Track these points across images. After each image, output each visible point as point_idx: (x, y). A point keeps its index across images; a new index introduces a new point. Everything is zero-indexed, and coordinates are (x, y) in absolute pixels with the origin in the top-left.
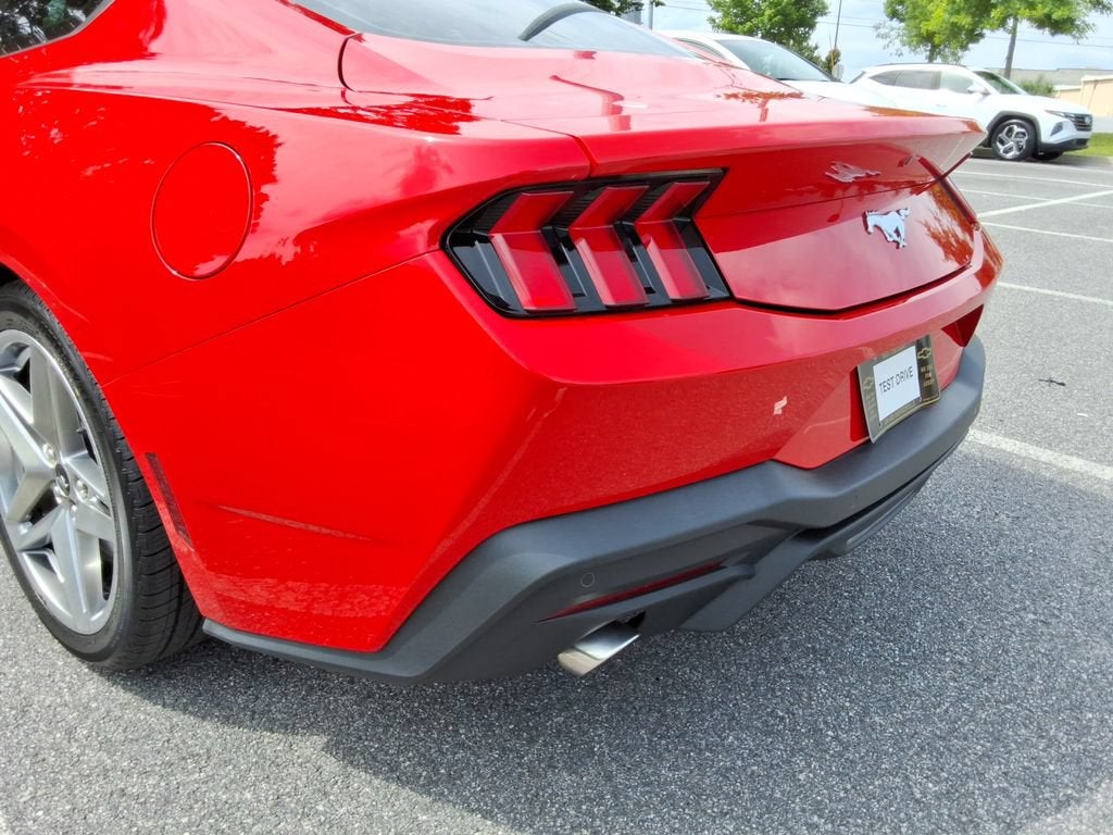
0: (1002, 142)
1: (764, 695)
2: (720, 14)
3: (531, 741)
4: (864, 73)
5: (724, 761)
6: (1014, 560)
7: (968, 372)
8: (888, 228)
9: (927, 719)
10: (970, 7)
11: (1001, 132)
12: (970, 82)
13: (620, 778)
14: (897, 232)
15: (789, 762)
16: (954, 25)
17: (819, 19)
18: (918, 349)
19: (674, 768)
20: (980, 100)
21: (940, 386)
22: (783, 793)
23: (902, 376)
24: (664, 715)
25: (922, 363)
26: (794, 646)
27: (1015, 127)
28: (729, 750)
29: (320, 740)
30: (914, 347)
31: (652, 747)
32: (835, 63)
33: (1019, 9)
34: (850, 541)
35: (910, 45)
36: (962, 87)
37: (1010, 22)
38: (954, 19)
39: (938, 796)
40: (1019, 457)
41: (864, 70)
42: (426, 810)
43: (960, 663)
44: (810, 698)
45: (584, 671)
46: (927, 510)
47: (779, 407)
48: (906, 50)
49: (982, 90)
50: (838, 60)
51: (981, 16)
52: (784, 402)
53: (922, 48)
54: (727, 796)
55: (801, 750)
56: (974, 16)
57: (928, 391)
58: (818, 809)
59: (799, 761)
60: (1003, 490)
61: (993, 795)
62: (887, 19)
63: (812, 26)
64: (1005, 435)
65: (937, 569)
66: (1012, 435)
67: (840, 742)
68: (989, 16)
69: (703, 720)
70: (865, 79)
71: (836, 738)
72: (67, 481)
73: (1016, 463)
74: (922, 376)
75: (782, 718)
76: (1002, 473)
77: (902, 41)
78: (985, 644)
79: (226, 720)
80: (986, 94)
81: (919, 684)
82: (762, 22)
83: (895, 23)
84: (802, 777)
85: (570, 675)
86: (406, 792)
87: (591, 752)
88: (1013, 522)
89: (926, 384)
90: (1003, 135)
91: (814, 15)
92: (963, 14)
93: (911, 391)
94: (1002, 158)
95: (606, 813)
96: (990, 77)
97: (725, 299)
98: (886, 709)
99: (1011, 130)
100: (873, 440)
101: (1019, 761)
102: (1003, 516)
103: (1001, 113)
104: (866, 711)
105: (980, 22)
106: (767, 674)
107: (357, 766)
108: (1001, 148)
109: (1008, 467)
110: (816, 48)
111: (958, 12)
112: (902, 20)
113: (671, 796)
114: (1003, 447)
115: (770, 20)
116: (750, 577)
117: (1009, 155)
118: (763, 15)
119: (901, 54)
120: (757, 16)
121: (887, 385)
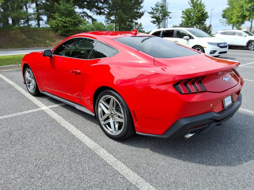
0: (250, 46)
1: (210, 146)
2: (184, 19)
3: (177, 150)
4: (218, 32)
5: (205, 153)
6: (249, 129)
7: (239, 99)
8: (226, 80)
9: (234, 149)
10: (241, 17)
11: (250, 44)
12: (242, 34)
13: (191, 155)
14: (227, 80)
15: (214, 154)
16: (238, 21)
17: (207, 19)
18: (231, 96)
19: (198, 154)
20: (245, 38)
21: (235, 101)
22: (214, 157)
23: (229, 100)
24: (196, 148)
25: (232, 98)
26: (214, 140)
27: (253, 43)
28: (206, 152)
29: (149, 149)
30: (230, 96)
31: (195, 152)
32: (211, 28)
33: (253, 17)
34: (222, 123)
35: (228, 24)
36: (240, 35)
37: (251, 19)
38: (238, 20)
39: (236, 158)
40: (250, 113)
41: (218, 31)
42: (166, 157)
43: (240, 143)
44: (217, 147)
45: (188, 138)
46: (234, 122)
47: (211, 105)
48: (227, 25)
49: (245, 35)
50: (211, 27)
51: (244, 19)
52: (212, 105)
53: (231, 24)
54: (206, 157)
55: (216, 152)
56: (242, 19)
57: (233, 102)
58: (219, 159)
59: (216, 154)
60: (247, 118)
61: (244, 158)
62: (222, 18)
63: (205, 21)
64: (248, 110)
65: (236, 130)
66: (249, 109)
67: (222, 152)
68: (246, 19)
69: (201, 149)
70: (218, 34)
71: (221, 151)
72: (113, 115)
73: (250, 114)
74: (232, 100)
75: (213, 149)
76: (247, 116)
77: (226, 23)
78: (243, 140)
79: (135, 147)
80: (246, 36)
81: (233, 145)
82: (194, 20)
83: (224, 19)
84: (216, 155)
85: (186, 138)
86: (162, 155)
87: (186, 152)
88: (249, 124)
89: (233, 101)
90: (250, 45)
91: (206, 18)
92: (240, 19)
93: (230, 102)
94: (250, 50)
95: (190, 158)
96: (247, 32)
97: (206, 91)
98: (228, 148)
99: (252, 44)
100: (225, 109)
101: (248, 154)
102: (247, 123)
103: (249, 40)
104: (225, 148)
105: (244, 20)
106: (210, 144)
107: (155, 152)
108: (250, 48)
109: (248, 115)
110: (206, 24)
111: (239, 18)
112: (226, 18)
113: (198, 157)
114: (248, 111)
115: (195, 20)
116: (209, 127)
117: (252, 49)
118: (194, 19)
119: (226, 26)
120: (192, 19)
121: (227, 101)
